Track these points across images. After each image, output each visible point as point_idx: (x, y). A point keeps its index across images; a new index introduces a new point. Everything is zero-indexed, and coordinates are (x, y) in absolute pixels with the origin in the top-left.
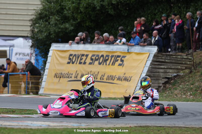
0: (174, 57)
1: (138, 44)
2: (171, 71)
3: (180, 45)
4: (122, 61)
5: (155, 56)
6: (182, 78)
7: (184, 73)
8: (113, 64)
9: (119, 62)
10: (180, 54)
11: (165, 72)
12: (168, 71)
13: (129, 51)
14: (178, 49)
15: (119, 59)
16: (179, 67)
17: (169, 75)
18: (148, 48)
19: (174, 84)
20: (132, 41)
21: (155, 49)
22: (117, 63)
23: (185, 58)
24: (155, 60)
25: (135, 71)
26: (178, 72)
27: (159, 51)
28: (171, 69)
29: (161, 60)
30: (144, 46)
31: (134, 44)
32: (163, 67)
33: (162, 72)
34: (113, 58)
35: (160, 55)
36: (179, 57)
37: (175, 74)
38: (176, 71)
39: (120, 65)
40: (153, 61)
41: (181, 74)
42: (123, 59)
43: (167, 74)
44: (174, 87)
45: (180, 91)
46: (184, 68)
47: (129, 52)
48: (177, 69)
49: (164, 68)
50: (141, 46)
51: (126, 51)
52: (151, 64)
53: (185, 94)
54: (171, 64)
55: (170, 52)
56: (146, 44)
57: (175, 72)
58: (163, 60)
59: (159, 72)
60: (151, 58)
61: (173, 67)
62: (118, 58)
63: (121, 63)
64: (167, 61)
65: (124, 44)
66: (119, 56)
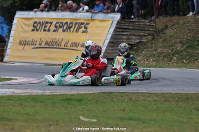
0: (137, 23)
1: (101, 12)
2: (134, 37)
3: (143, 12)
4: (86, 28)
5: (118, 23)
6: (145, 44)
7: (147, 39)
8: (77, 31)
9: (83, 29)
10: (143, 20)
11: (128, 39)
12: (131, 37)
13: (93, 18)
14: (141, 15)
15: (83, 26)
16: (142, 34)
17: (132, 42)
18: (111, 15)
19: (137, 51)
20: (96, 8)
21: (118, 16)
22: (81, 30)
23: (148, 25)
24: (118, 26)
25: (98, 38)
26: (140, 39)
27: (122, 18)
28: (134, 35)
29: (124, 27)
30: (108, 13)
31: (97, 11)
32: (126, 33)
33: (125, 39)
34: (77, 26)
35: (123, 22)
36: (142, 24)
37: (138, 41)
38: (139, 37)
39: (83, 32)
40: (116, 28)
41: (144, 40)
42: (86, 26)
43: (130, 40)
44: (137, 53)
45: (143, 57)
46: (147, 34)
47: (92, 20)
48: (140, 35)
49: (127, 35)
50: (104, 13)
51: (90, 18)
52: (115, 31)
53: (147, 60)
54: (134, 31)
55: (133, 19)
56: (109, 11)
57: (138, 39)
58: (126, 27)
59: (122, 39)
60: (114, 25)
61: (136, 34)
62: (81, 26)
63: (85, 30)
64: (130, 27)
65: (87, 11)
66: (82, 24)
